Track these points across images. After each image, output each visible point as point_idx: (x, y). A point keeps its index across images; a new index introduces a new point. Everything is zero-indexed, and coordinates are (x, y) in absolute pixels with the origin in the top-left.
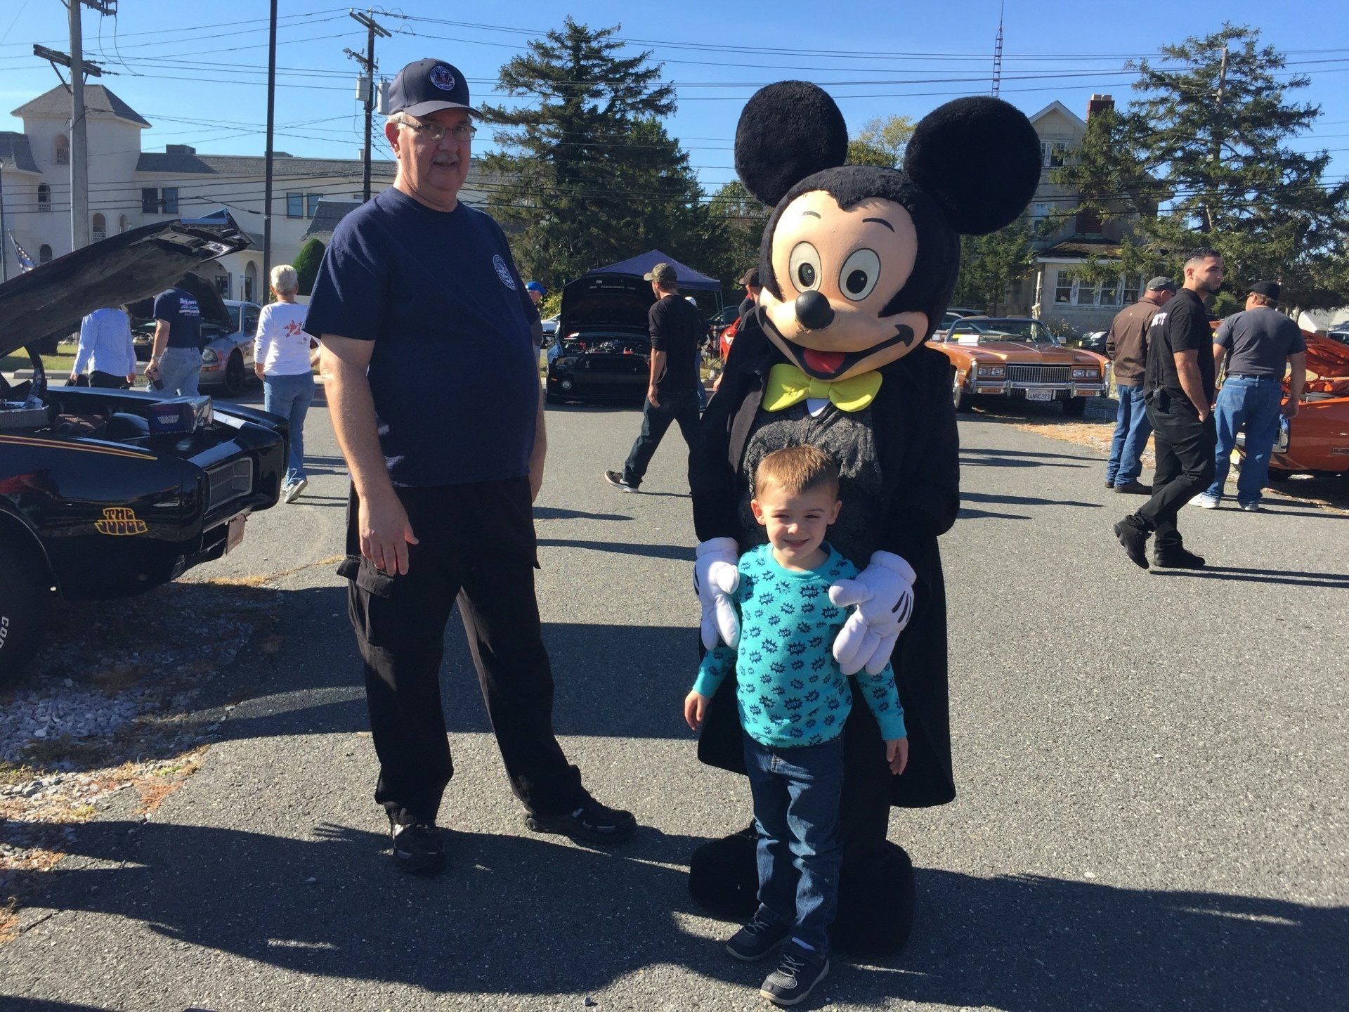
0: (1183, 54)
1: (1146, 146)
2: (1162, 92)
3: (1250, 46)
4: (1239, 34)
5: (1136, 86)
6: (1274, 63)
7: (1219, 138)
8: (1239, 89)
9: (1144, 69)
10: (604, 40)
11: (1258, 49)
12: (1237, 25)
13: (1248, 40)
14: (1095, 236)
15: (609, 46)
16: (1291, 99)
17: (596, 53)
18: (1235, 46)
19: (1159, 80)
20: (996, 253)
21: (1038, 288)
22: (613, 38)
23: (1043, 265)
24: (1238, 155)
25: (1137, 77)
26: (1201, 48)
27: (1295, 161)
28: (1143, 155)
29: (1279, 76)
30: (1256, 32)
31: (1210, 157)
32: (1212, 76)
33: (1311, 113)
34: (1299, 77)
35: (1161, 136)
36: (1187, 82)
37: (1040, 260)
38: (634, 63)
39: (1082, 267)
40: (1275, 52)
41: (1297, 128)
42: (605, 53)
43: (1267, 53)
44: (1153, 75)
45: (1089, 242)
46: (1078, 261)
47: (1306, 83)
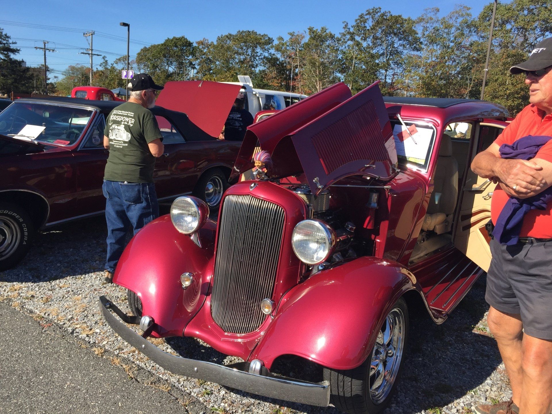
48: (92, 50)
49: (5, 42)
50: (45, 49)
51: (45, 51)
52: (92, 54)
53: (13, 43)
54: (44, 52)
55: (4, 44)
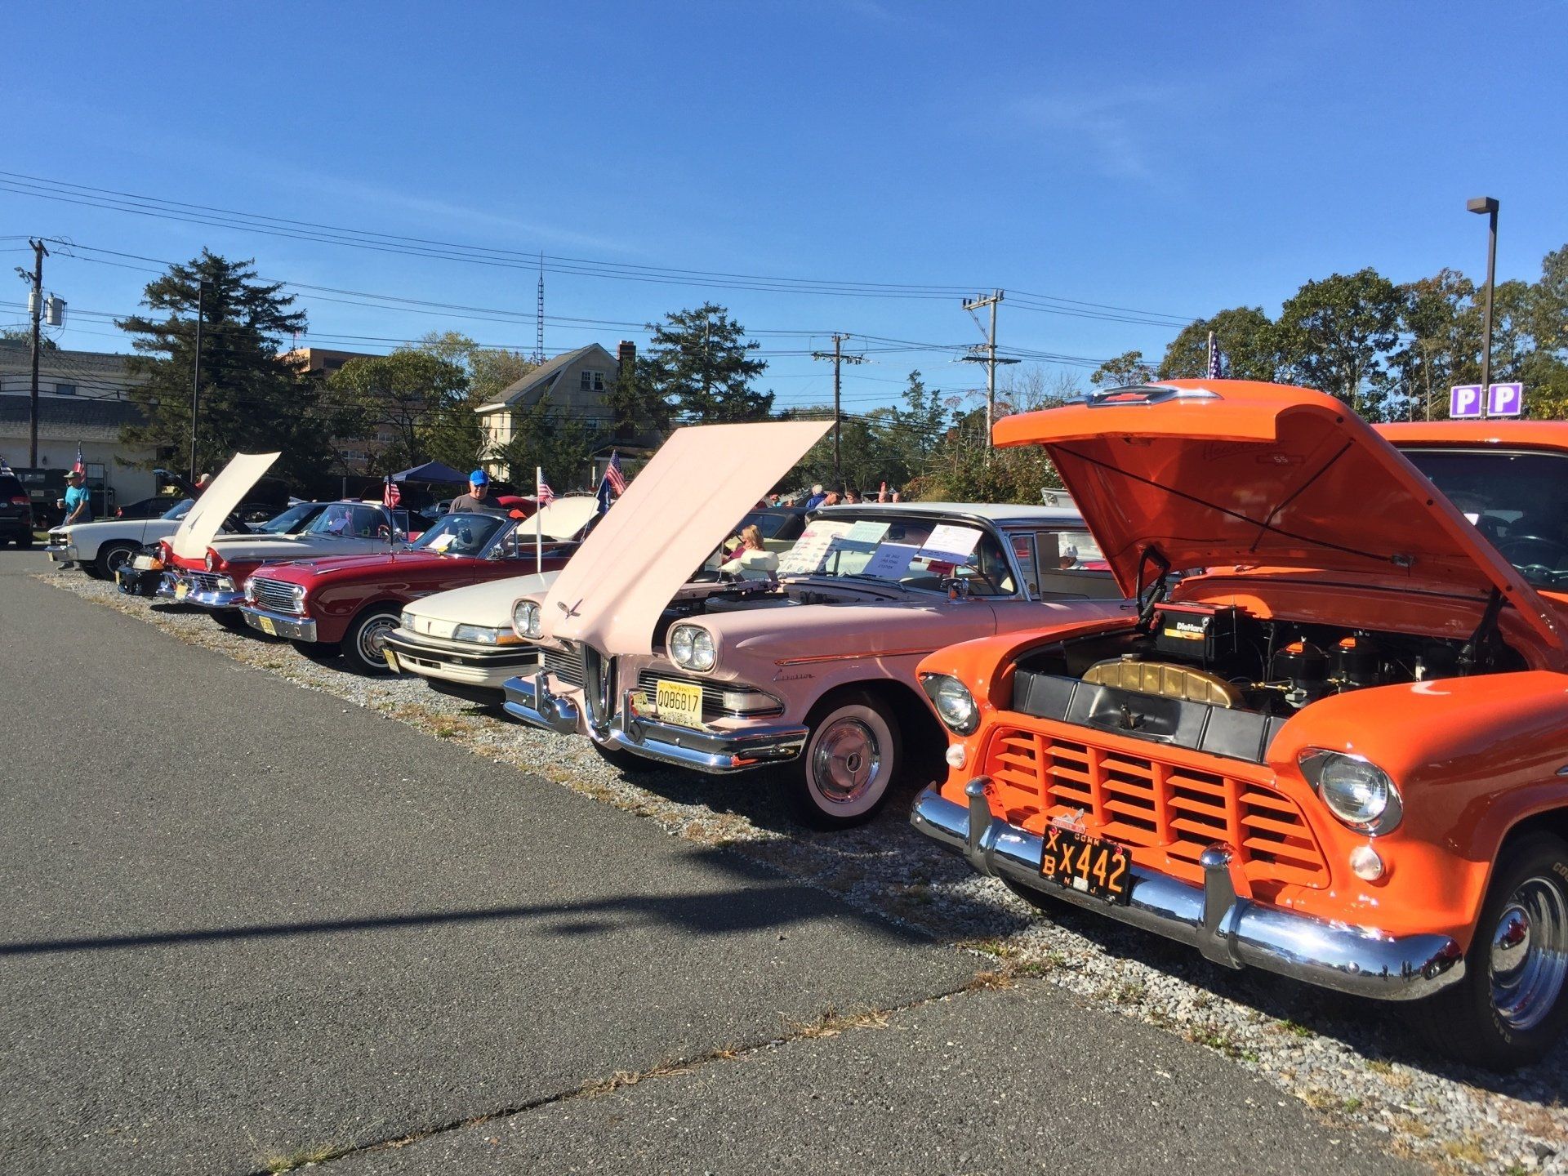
0: (681, 321)
1: (662, 381)
2: (670, 346)
3: (722, 319)
4: (715, 310)
5: (653, 341)
6: (739, 331)
7: (708, 380)
8: (717, 347)
9: (659, 330)
10: (241, 271)
11: (728, 322)
12: (713, 304)
13: (721, 315)
14: (629, 441)
15: (248, 276)
16: (749, 356)
17: (236, 283)
18: (713, 318)
19: (668, 338)
20: (568, 454)
21: (594, 478)
22: (249, 269)
23: (599, 462)
24: (720, 392)
25: (654, 335)
26: (693, 318)
27: (755, 397)
28: (659, 386)
29: (742, 341)
30: (726, 310)
31: (704, 392)
32: (700, 337)
33: (762, 366)
34: (753, 343)
35: (670, 374)
36: (686, 339)
37: (597, 459)
38: (269, 290)
39: (630, 466)
40: (738, 325)
41: (753, 374)
42: (245, 282)
43: (733, 325)
44: (665, 334)
45: (625, 445)
46: (628, 460)
47: (758, 346)
48: (993, 347)
49: (729, 344)
50: (838, 356)
51: (838, 362)
52: (994, 360)
53: (751, 346)
54: (834, 367)
55: (730, 349)
